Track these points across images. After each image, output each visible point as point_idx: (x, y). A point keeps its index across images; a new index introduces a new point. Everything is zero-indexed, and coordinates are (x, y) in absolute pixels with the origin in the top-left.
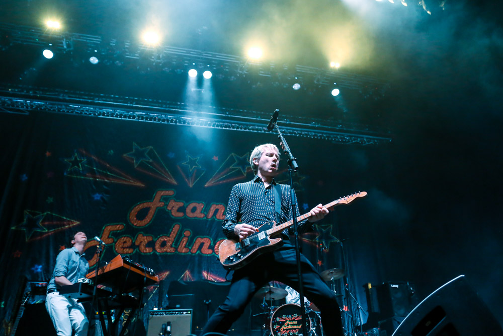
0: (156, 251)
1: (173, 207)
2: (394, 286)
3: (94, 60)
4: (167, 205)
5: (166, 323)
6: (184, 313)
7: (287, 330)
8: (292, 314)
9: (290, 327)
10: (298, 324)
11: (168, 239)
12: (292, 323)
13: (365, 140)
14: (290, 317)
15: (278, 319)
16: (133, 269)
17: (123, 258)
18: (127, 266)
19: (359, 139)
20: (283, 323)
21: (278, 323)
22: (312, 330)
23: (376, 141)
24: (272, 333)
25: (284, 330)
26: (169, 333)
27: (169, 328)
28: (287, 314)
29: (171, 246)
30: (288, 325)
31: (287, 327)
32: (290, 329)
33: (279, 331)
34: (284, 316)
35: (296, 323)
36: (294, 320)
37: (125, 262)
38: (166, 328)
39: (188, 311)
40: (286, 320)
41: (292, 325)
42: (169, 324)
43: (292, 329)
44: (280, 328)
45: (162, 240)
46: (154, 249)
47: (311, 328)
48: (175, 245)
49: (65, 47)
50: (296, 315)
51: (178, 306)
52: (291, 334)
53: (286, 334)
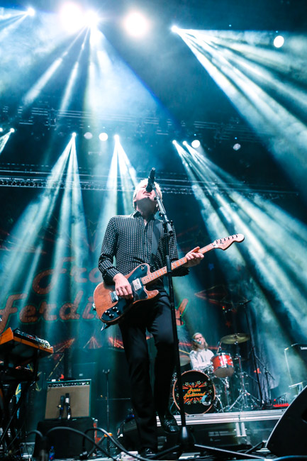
0: (61, 318)
1: (77, 272)
2: (304, 348)
4: (70, 272)
5: (64, 395)
6: (83, 384)
7: (190, 398)
8: (195, 382)
9: (194, 395)
10: (202, 392)
11: (72, 305)
12: (195, 390)
13: (270, 195)
14: (193, 384)
16: (24, 342)
17: (14, 331)
18: (18, 339)
20: (186, 391)
22: (216, 398)
24: (175, 401)
25: (187, 398)
26: (68, 405)
27: (67, 400)
28: (190, 382)
29: (76, 313)
30: (191, 393)
31: (190, 396)
32: (193, 397)
34: (187, 384)
35: (199, 390)
36: (197, 388)
37: (15, 334)
38: (65, 400)
39: (87, 382)
40: (189, 388)
41: (196, 392)
42: (67, 395)
43: (196, 397)
44: (183, 396)
45: (66, 307)
46: (58, 316)
47: (216, 396)
48: (80, 311)
50: (199, 383)
51: (81, 375)
52: (195, 402)
53: (189, 403)
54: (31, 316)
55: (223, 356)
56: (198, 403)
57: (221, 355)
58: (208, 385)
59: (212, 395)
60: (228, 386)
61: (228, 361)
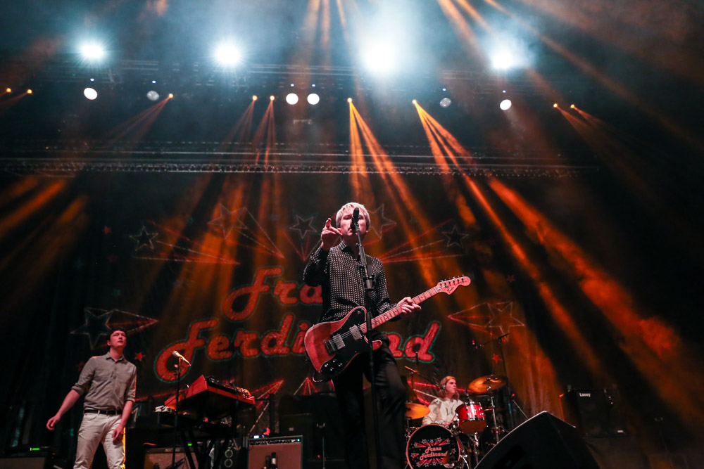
0: (264, 353)
1: (282, 291)
2: (584, 395)
3: (153, 95)
4: (273, 289)
5: (270, 455)
6: (293, 441)
7: (428, 459)
8: (434, 438)
9: (432, 455)
10: (443, 451)
11: (279, 335)
12: (434, 449)
13: (557, 171)
14: (432, 441)
15: (416, 445)
16: (220, 392)
17: (207, 379)
18: (212, 390)
19: (547, 172)
20: (423, 450)
21: (417, 450)
22: (462, 459)
23: (574, 172)
24: (409, 463)
25: (424, 459)
26: (275, 466)
27: (274, 461)
28: (428, 439)
29: (283, 345)
30: (430, 452)
31: (428, 456)
32: (432, 458)
33: (418, 460)
34: (424, 441)
35: (440, 449)
36: (437, 446)
38: (271, 461)
39: (297, 438)
40: (427, 446)
41: (435, 452)
42: (274, 455)
43: (435, 457)
44: (419, 456)
45: (271, 337)
46: (260, 350)
47: (461, 456)
48: (289, 343)
49: (112, 80)
50: (439, 440)
51: (291, 429)
52: (434, 464)
53: (427, 465)
54: (224, 350)
55: (472, 406)
56: (438, 465)
57: (469, 405)
58: (451, 442)
59: (457, 455)
60: (477, 443)
61: (478, 412)
